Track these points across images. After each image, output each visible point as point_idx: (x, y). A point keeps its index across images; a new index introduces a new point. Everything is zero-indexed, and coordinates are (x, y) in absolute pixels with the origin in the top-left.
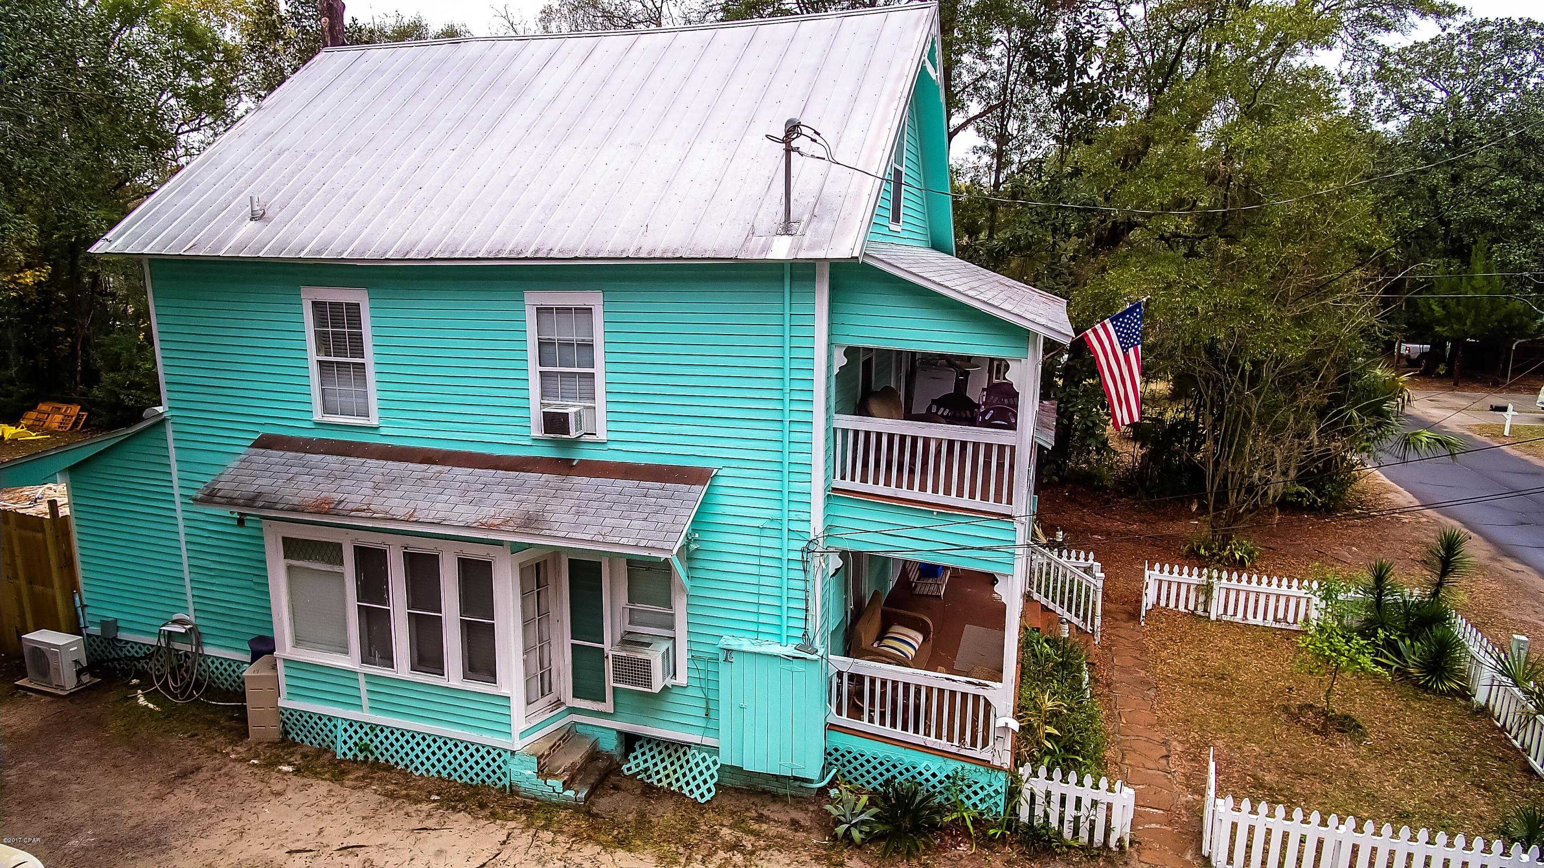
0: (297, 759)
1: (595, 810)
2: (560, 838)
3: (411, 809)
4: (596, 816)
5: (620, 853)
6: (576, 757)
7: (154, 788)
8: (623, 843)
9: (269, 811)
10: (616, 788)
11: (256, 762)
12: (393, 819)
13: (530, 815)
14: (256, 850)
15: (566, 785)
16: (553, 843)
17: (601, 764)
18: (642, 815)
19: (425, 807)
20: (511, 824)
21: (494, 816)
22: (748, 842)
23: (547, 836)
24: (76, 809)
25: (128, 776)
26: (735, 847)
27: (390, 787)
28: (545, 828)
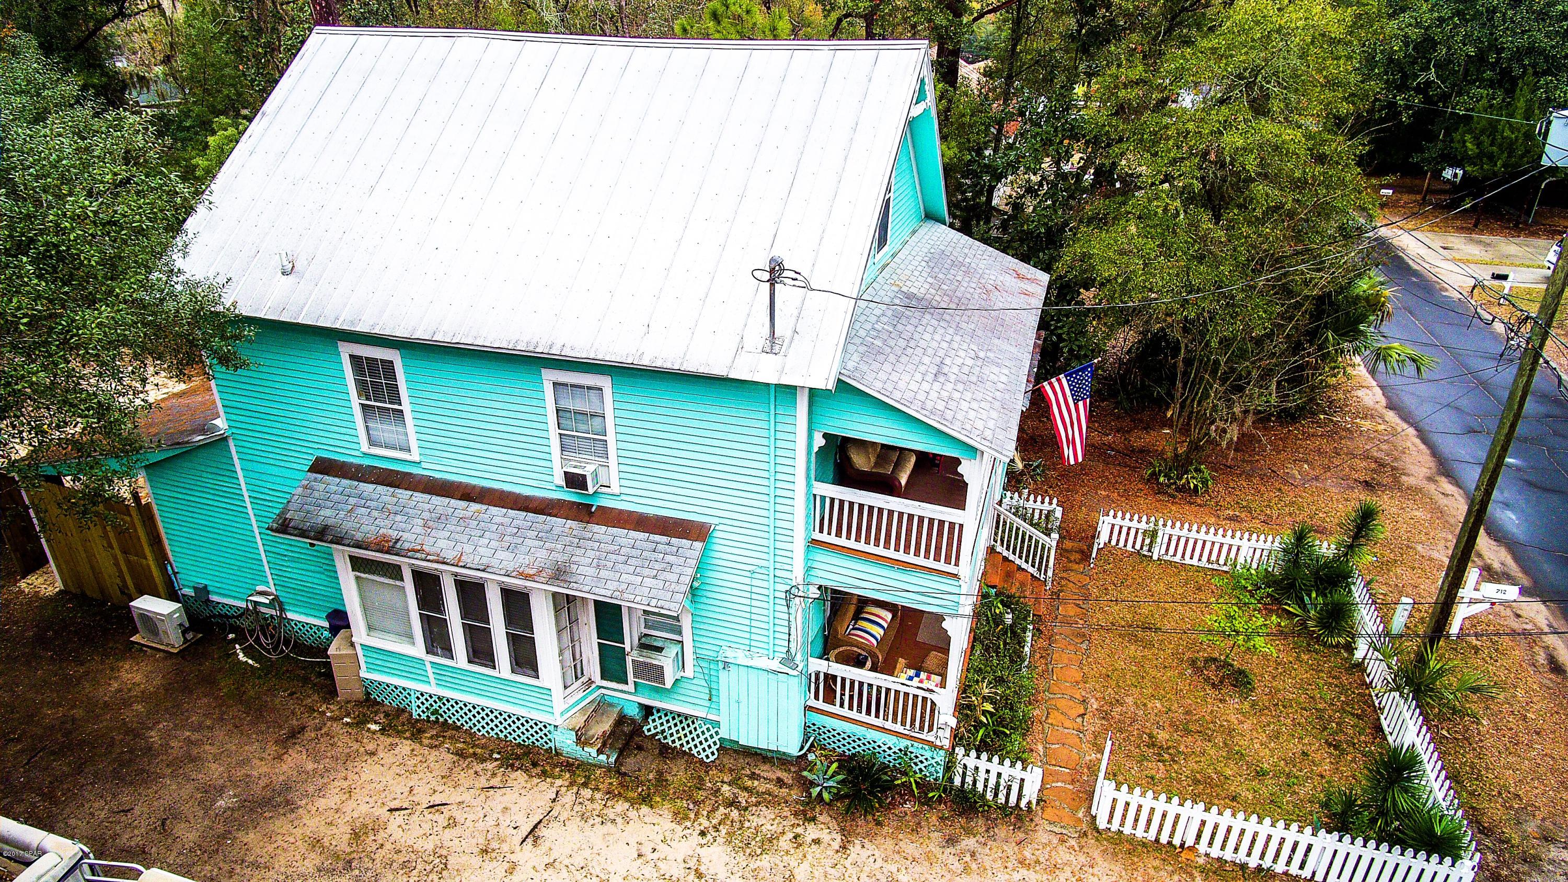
0: (381, 717)
1: (623, 769)
2: (598, 795)
3: (479, 767)
4: (625, 774)
5: (645, 809)
6: (605, 726)
7: (272, 749)
8: (646, 799)
9: (369, 771)
10: (640, 748)
11: (348, 720)
12: (465, 778)
13: (573, 773)
14: (364, 808)
15: (600, 752)
16: (592, 800)
17: (626, 729)
18: (660, 773)
19: (490, 766)
20: (559, 782)
21: (544, 774)
22: (743, 797)
23: (586, 793)
24: (215, 771)
25: (249, 736)
26: (732, 803)
27: (461, 745)
28: (585, 785)
